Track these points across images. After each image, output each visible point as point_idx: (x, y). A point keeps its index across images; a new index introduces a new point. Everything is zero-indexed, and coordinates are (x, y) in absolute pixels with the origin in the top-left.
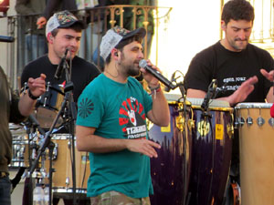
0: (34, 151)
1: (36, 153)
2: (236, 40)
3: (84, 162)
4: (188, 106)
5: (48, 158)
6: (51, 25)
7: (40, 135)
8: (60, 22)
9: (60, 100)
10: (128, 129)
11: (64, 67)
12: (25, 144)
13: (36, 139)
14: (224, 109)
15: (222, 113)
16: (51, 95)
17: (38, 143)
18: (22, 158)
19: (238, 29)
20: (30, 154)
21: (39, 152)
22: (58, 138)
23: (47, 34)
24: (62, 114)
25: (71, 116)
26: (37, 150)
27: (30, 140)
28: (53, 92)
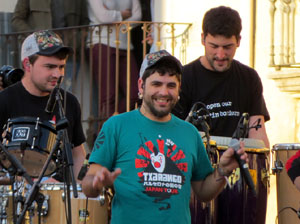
0: (19, 204)
1: (22, 208)
2: (214, 59)
3: (82, 219)
4: (213, 146)
5: (37, 213)
6: (29, 49)
7: (26, 185)
8: (40, 47)
9: (52, 140)
10: (145, 174)
11: (57, 98)
12: (8, 197)
13: (22, 190)
14: (258, 151)
15: (255, 156)
16: (41, 134)
17: (24, 195)
18: (5, 214)
19: (216, 46)
20: (15, 209)
21: (25, 206)
22: (50, 188)
23: (23, 58)
24: (53, 158)
25: (66, 160)
26: (23, 204)
27: (14, 192)
28: (43, 130)
